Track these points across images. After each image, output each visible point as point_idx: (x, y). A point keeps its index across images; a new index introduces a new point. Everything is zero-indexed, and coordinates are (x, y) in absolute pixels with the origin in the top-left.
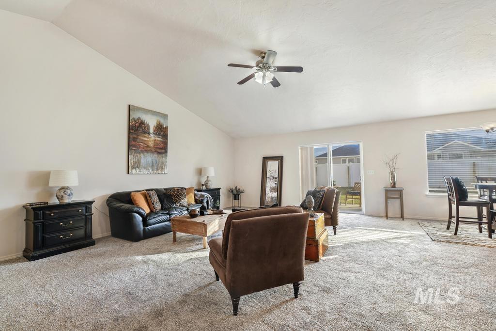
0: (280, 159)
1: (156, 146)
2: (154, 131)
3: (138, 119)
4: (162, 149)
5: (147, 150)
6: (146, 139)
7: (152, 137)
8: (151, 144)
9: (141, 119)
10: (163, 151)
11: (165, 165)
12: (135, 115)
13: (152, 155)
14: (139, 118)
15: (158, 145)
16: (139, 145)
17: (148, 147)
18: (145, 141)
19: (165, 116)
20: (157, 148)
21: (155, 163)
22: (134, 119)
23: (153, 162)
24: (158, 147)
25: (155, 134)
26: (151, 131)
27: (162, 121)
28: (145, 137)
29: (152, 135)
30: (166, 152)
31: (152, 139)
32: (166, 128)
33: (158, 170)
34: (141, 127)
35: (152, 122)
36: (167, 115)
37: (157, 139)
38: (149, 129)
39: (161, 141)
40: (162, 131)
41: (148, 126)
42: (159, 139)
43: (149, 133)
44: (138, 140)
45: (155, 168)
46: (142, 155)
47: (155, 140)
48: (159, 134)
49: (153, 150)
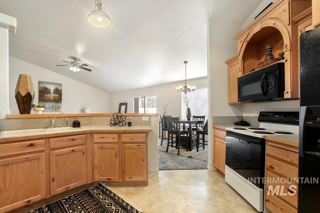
0: (126, 104)
3: (44, 87)
4: (58, 100)
5: (49, 100)
6: (49, 96)
7: (52, 95)
8: (52, 98)
9: (46, 87)
10: (59, 101)
11: (60, 107)
12: (43, 86)
13: (52, 103)
15: (56, 98)
16: (45, 99)
17: (50, 99)
19: (60, 85)
20: (55, 100)
22: (41, 87)
25: (54, 93)
26: (52, 92)
27: (58, 87)
28: (47, 95)
30: (61, 101)
31: (52, 96)
32: (61, 90)
33: (56, 109)
34: (46, 91)
35: (52, 88)
36: (61, 84)
38: (50, 91)
39: (57, 96)
40: (58, 92)
41: (50, 90)
42: (56, 95)
43: (50, 93)
44: (44, 96)
45: (54, 109)
46: (46, 103)
47: (54, 96)
48: (56, 93)
49: (53, 101)
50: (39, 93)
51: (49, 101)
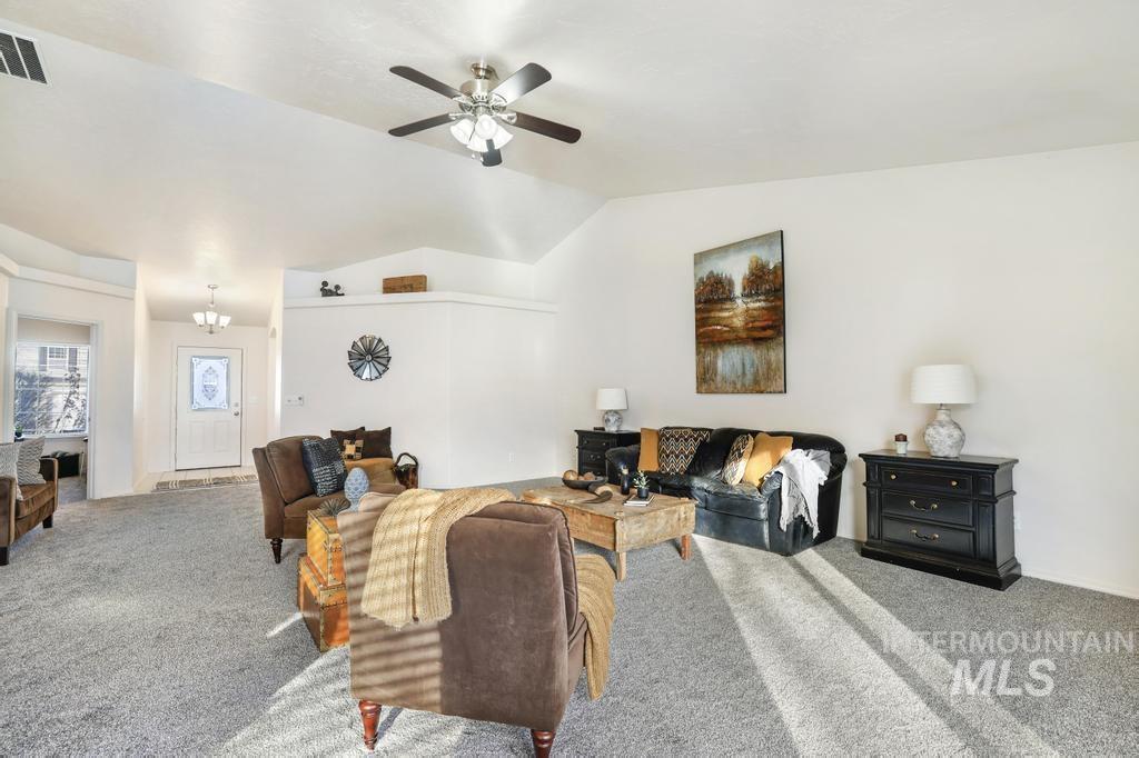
1: (750, 325)
2: (744, 289)
3: (708, 278)
6: (726, 314)
8: (738, 322)
9: (716, 272)
12: (706, 270)
14: (712, 272)
18: (724, 318)
19: (774, 239)
20: (754, 328)
21: (748, 366)
22: (703, 279)
23: (743, 365)
24: (757, 324)
25: (747, 296)
26: (738, 291)
27: (764, 256)
28: (722, 310)
29: (739, 301)
32: (780, 268)
34: (717, 290)
35: (736, 269)
36: (781, 234)
37: (752, 305)
38: (731, 291)
40: (766, 282)
41: (731, 283)
42: (758, 304)
43: (732, 299)
44: (711, 321)
45: (749, 376)
46: (719, 351)
47: (747, 310)
48: (757, 294)
49: (744, 335)
50: (697, 310)
51: (729, 342)
